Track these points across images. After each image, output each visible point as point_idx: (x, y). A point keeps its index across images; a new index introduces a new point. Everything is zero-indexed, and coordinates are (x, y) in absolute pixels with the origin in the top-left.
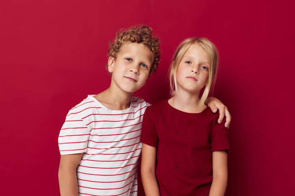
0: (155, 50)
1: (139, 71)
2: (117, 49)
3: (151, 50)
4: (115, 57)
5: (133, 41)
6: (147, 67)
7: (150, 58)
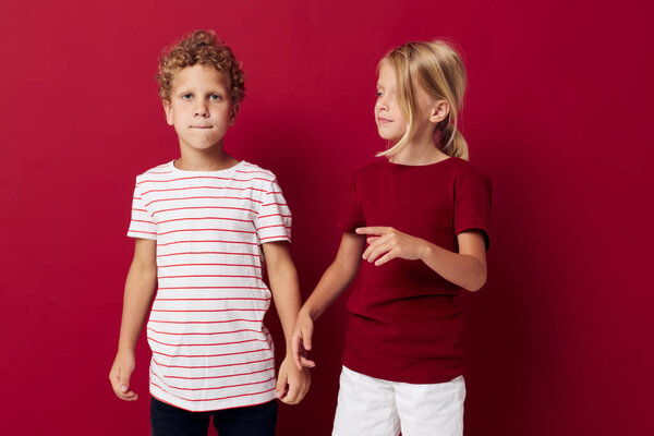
0: (223, 66)
1: (207, 109)
2: (168, 85)
3: (218, 69)
4: (169, 99)
5: (184, 66)
6: (221, 98)
7: (222, 81)
